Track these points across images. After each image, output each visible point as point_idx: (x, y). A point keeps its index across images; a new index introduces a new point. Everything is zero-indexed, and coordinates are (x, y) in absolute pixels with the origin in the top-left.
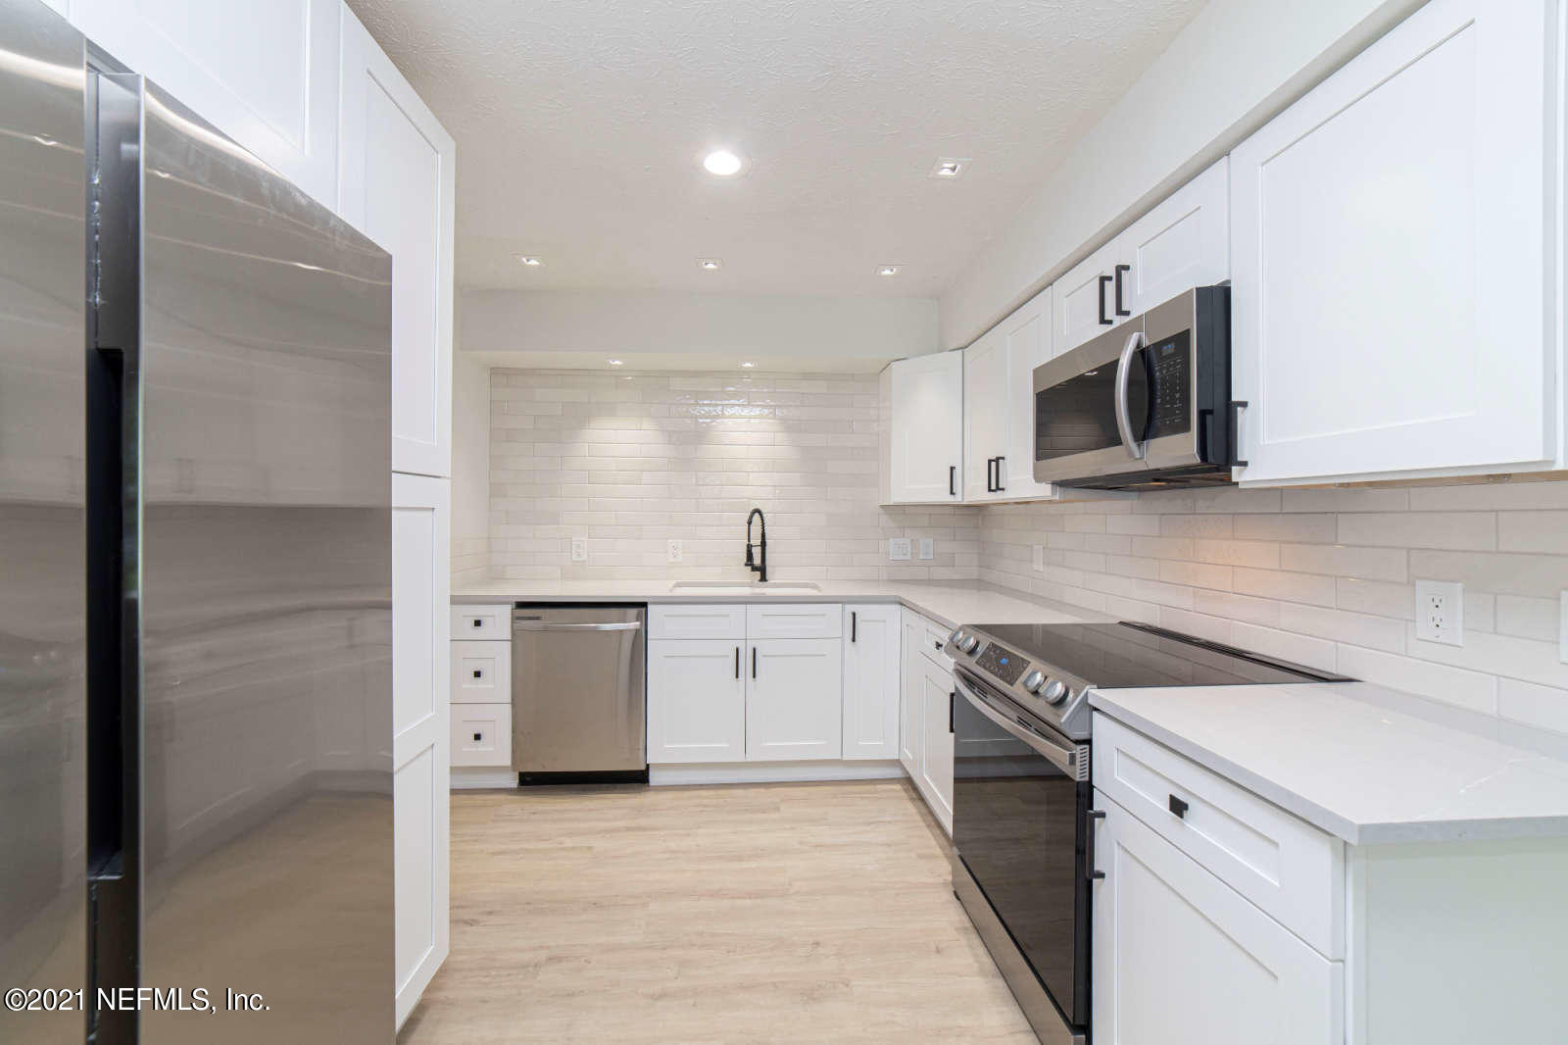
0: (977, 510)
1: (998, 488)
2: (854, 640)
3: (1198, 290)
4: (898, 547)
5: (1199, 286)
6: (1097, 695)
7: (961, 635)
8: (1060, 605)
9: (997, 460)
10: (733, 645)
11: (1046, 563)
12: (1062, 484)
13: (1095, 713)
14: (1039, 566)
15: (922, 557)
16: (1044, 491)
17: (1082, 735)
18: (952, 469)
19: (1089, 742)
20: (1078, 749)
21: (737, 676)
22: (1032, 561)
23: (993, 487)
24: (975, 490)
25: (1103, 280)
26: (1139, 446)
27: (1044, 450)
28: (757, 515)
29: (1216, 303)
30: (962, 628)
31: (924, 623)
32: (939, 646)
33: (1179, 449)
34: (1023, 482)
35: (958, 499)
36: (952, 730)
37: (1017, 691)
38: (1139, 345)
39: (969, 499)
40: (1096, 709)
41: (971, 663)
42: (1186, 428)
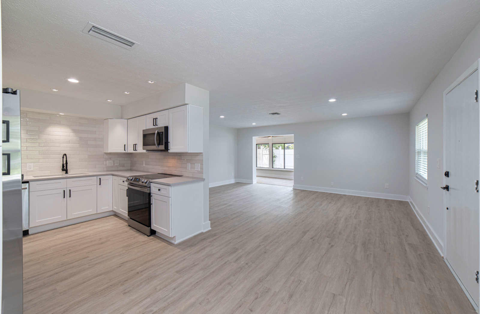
0: (131, 154)
1: (136, 150)
2: (100, 184)
3: (165, 127)
4: (109, 163)
5: (165, 126)
6: (151, 180)
7: (129, 178)
8: (149, 172)
9: (135, 144)
10: (63, 190)
11: (145, 165)
12: (147, 150)
13: (151, 183)
14: (144, 165)
15: (116, 165)
16: (145, 151)
17: (149, 186)
18: (125, 145)
19: (150, 187)
20: (148, 188)
21: (64, 197)
22: (143, 164)
23: (135, 150)
24: (130, 150)
25: (154, 119)
26: (158, 146)
27: (145, 144)
28: (65, 156)
29: (166, 128)
30: (129, 176)
31: (120, 178)
32: (123, 182)
33: (162, 147)
34: (140, 149)
35: (126, 152)
36: (127, 196)
37: (140, 183)
38: (158, 131)
39: (129, 151)
40: (151, 182)
41: (132, 182)
42: (163, 145)
